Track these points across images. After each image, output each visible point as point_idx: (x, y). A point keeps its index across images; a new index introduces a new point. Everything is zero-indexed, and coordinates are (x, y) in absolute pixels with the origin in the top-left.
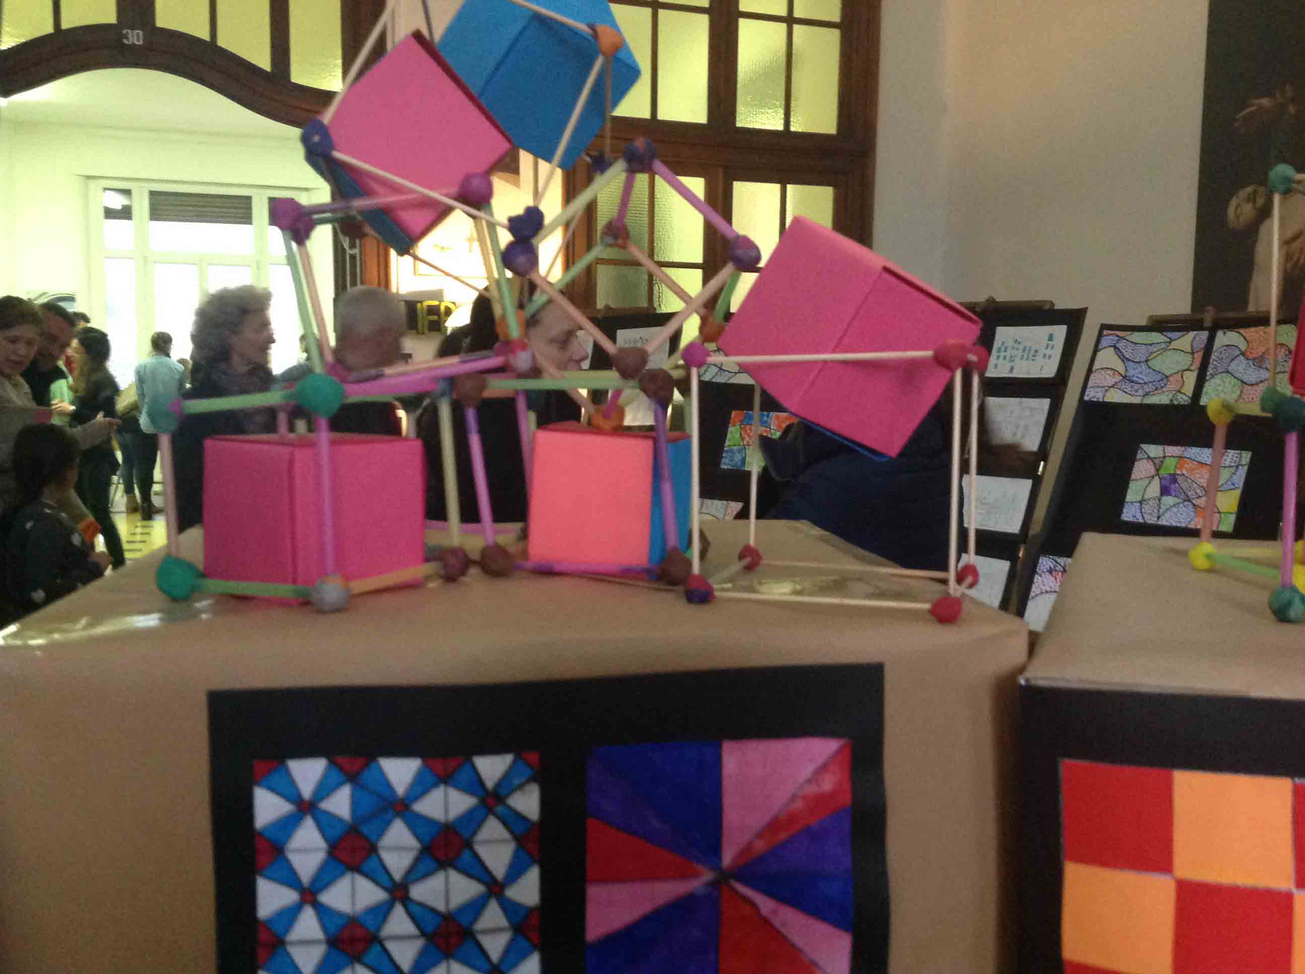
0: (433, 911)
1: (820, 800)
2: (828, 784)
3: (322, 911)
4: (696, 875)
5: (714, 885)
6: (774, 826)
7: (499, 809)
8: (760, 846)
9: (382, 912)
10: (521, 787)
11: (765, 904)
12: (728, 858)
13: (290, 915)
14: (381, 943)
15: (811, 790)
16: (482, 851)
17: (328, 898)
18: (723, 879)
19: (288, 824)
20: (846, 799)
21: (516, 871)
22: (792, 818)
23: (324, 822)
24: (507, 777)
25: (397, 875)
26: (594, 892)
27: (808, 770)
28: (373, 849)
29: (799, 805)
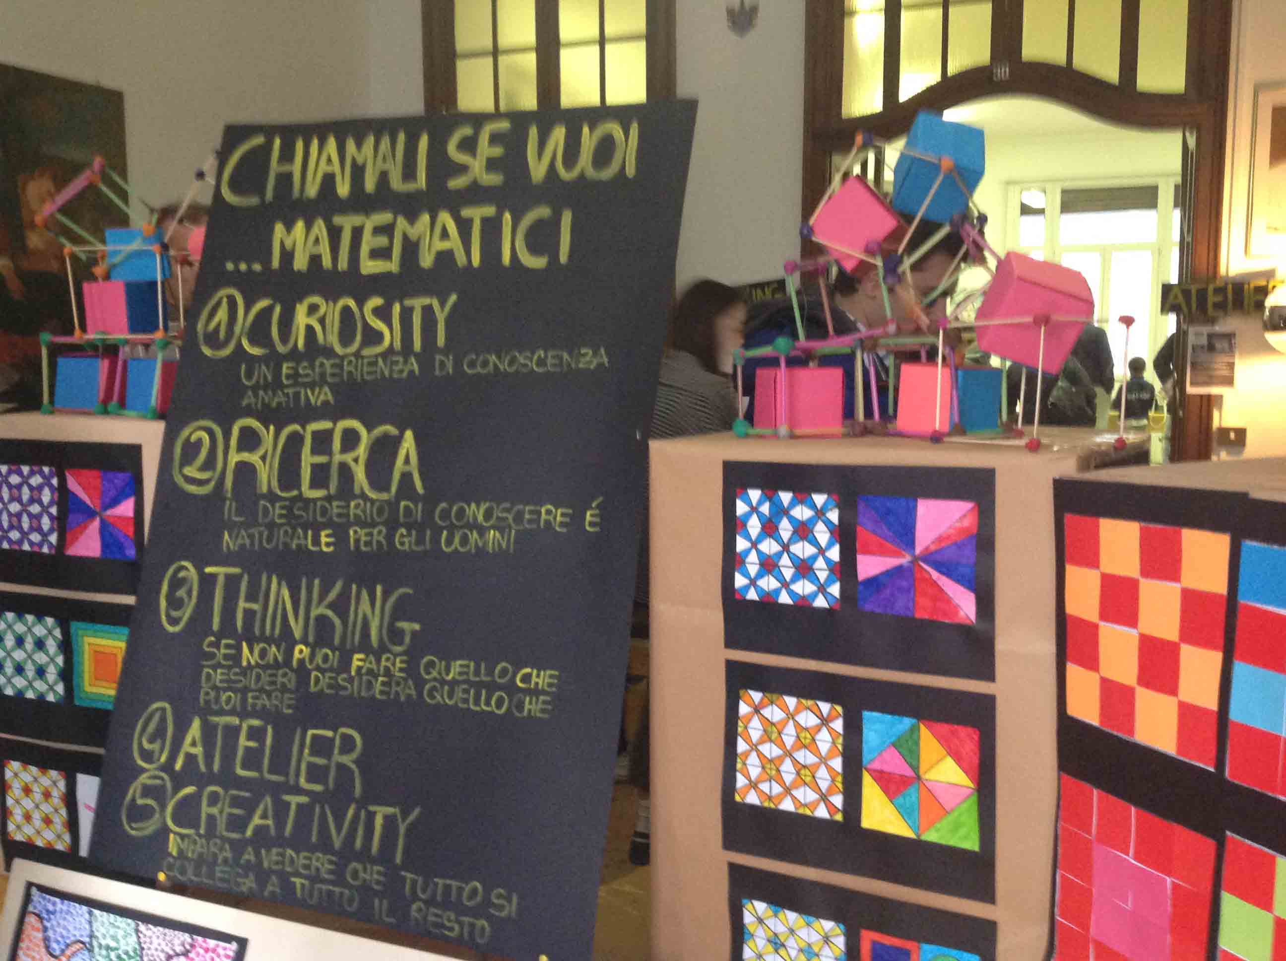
0: (798, 557)
1: (962, 530)
2: (966, 523)
3: (759, 552)
4: (904, 556)
5: (912, 562)
6: (940, 539)
7: (823, 518)
8: (933, 548)
9: (779, 555)
10: (831, 510)
11: (935, 575)
12: (918, 550)
13: (747, 552)
14: (779, 567)
15: (958, 525)
16: (817, 535)
17: (760, 547)
18: (915, 560)
19: (748, 516)
20: (975, 531)
21: (830, 546)
22: (948, 537)
23: (760, 516)
24: (825, 504)
25: (786, 541)
26: (860, 558)
27: (958, 515)
28: (777, 528)
29: (952, 531)
